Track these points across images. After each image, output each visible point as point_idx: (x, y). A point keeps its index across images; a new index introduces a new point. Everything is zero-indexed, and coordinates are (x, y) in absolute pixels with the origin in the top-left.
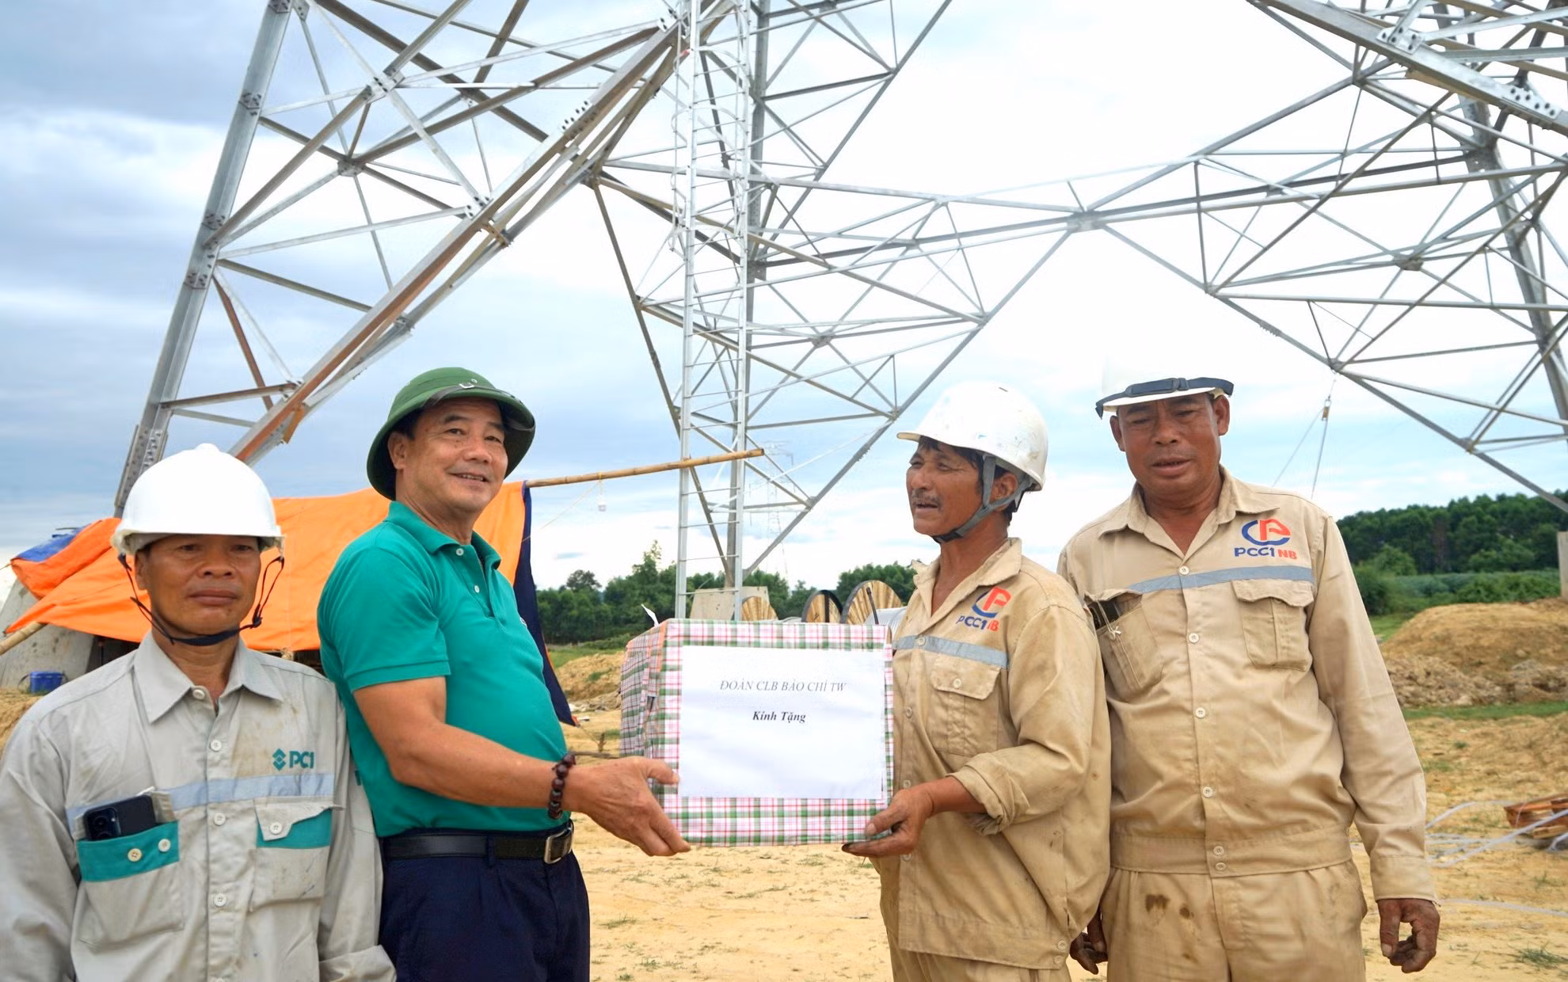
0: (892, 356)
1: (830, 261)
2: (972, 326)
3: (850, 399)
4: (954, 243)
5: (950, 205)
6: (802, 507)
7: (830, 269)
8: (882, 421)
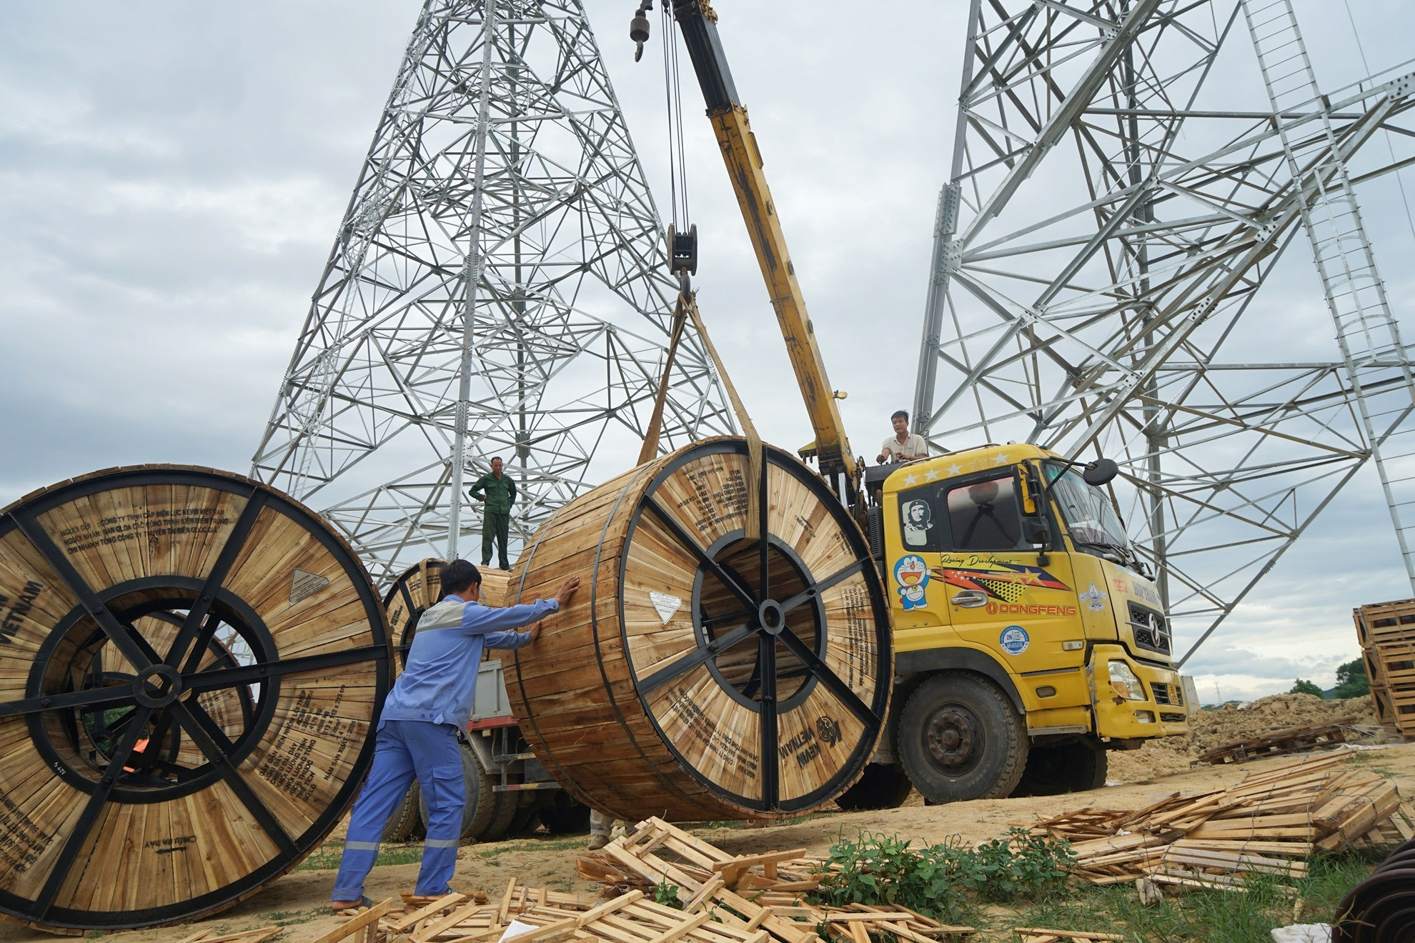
0: (1293, 490)
1: (1246, 421)
2: (1356, 460)
3: (1260, 525)
4: (1342, 398)
5: (1338, 370)
6: (1222, 612)
7: (1246, 427)
8: (1282, 541)
